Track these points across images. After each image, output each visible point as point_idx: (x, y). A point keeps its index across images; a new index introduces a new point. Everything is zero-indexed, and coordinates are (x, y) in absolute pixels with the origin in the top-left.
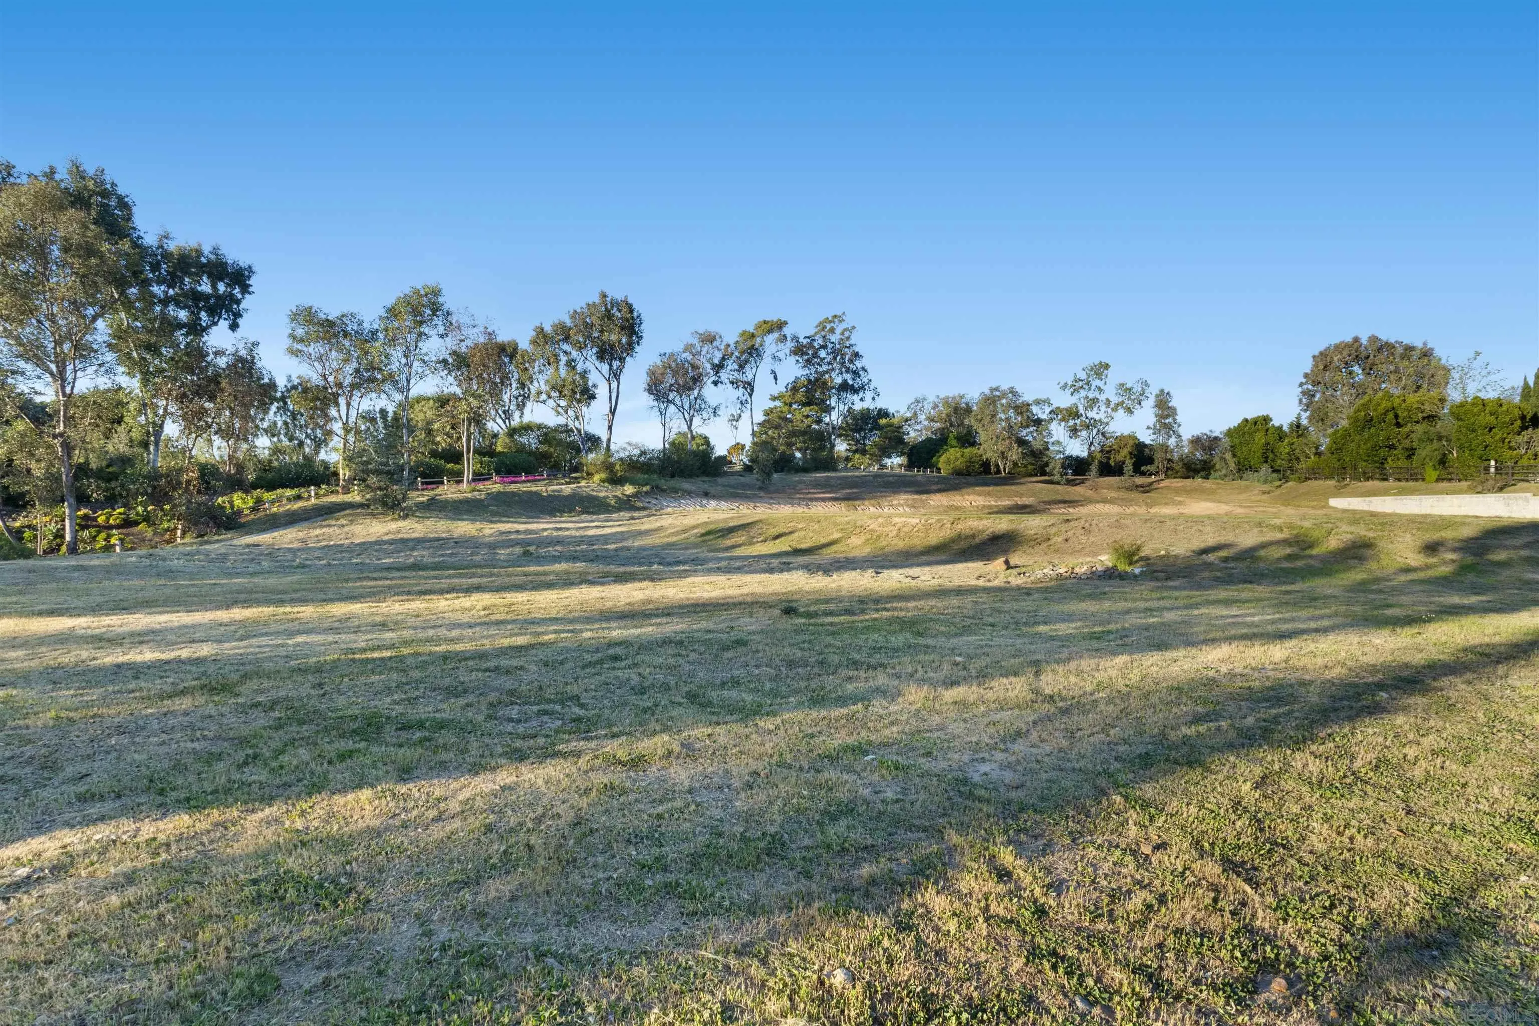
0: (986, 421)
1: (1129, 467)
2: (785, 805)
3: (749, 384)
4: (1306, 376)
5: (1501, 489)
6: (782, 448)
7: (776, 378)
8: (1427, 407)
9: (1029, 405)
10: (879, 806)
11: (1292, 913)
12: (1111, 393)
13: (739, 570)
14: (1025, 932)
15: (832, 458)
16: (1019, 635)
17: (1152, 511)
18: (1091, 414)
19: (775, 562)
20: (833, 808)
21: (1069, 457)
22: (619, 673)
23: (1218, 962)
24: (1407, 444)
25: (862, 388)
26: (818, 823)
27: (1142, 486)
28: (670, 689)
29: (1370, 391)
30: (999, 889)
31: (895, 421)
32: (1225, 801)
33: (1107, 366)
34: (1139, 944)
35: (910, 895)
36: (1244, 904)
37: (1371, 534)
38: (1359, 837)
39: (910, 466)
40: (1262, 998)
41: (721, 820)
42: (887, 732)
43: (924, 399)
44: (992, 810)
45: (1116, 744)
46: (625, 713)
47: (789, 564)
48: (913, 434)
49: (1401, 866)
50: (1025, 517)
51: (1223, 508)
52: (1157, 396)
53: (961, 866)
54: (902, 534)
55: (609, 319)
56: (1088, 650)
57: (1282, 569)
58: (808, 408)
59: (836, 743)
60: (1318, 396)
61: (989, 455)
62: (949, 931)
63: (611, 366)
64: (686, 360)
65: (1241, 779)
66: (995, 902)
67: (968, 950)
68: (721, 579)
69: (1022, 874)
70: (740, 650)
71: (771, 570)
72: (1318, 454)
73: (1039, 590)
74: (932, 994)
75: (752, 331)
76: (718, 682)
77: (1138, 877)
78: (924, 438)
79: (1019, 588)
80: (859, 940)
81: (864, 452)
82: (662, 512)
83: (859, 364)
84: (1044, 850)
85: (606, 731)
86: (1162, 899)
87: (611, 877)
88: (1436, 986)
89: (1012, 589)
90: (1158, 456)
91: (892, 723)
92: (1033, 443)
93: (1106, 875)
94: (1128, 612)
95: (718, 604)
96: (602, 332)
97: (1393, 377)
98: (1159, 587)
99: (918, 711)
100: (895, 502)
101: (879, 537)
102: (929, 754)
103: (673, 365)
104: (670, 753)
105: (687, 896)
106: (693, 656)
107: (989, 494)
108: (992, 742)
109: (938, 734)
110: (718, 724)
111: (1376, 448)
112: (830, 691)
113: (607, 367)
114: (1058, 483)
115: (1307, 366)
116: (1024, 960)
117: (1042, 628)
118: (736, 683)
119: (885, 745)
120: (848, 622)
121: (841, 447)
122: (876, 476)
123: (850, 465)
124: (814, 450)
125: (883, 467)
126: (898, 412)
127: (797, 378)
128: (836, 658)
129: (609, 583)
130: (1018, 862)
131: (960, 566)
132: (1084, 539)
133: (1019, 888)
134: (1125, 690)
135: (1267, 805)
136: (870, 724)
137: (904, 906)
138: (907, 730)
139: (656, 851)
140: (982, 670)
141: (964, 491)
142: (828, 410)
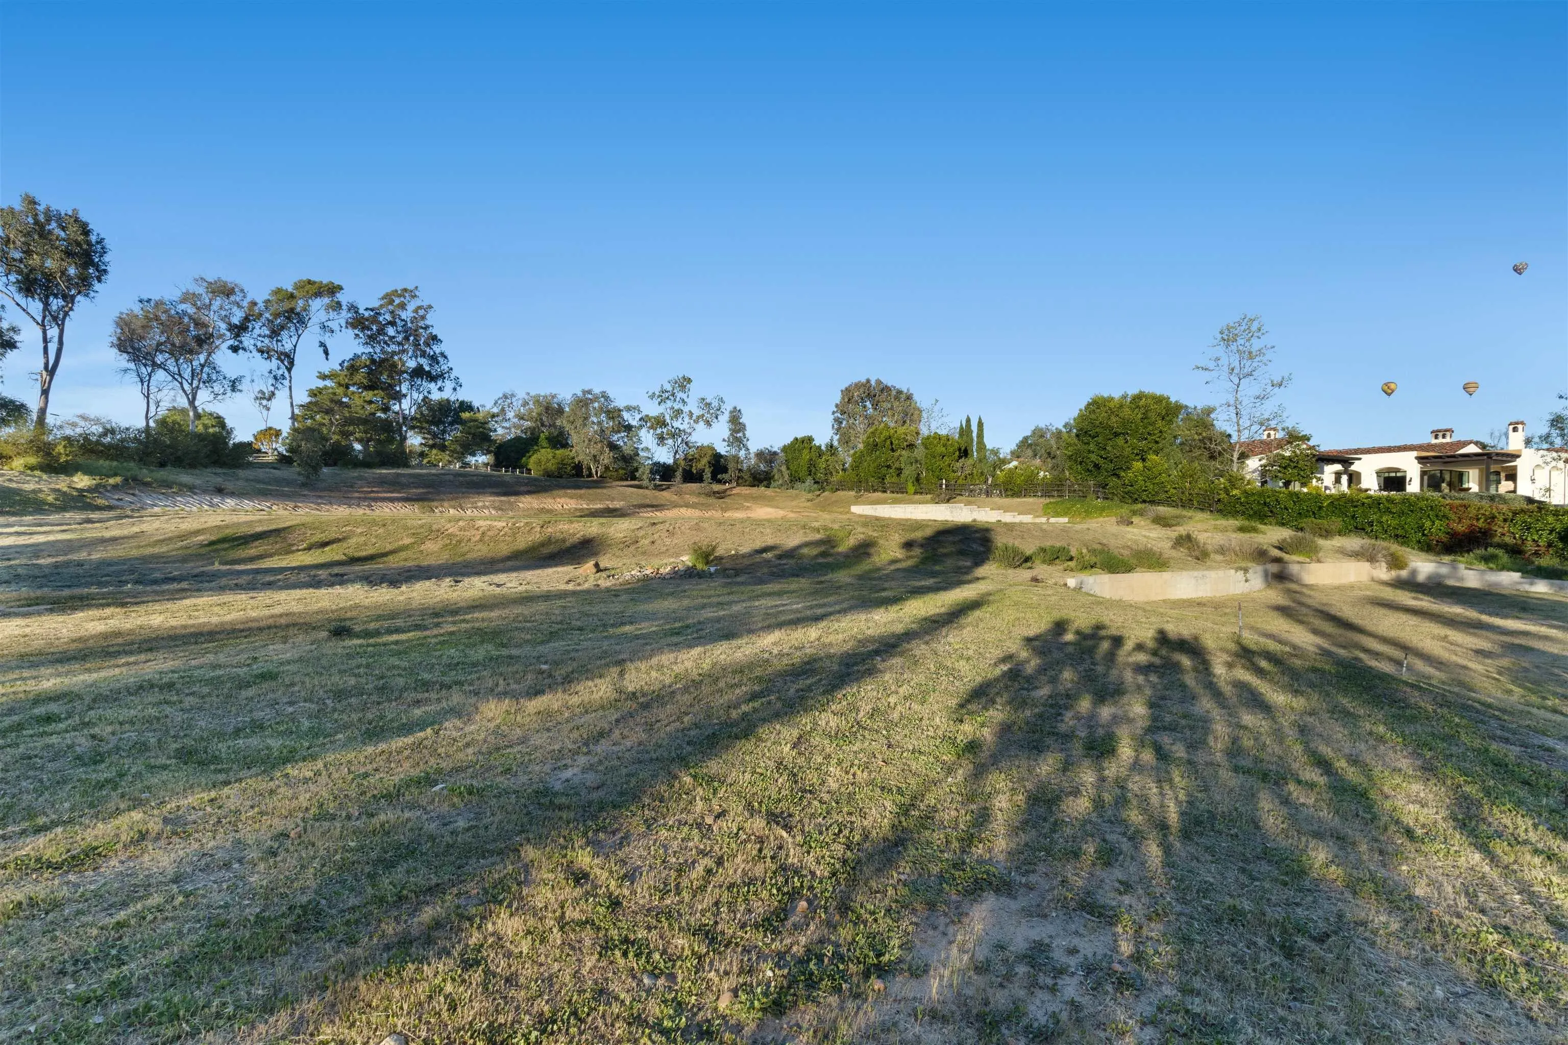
0: (579, 423)
1: (707, 475)
2: (323, 866)
3: (287, 355)
4: (837, 406)
5: (948, 501)
6: (335, 437)
7: (326, 353)
8: (909, 438)
9: (620, 410)
10: (448, 839)
11: (813, 845)
12: (693, 406)
13: (269, 585)
14: (599, 929)
15: (404, 452)
16: (606, 637)
17: (726, 515)
18: (676, 424)
19: (323, 574)
20: (390, 854)
21: (657, 464)
22: (54, 739)
23: (760, 903)
24: (897, 465)
25: (441, 376)
26: (369, 875)
27: (718, 492)
28: (147, 749)
29: (876, 423)
30: (575, 894)
31: (480, 416)
32: (772, 764)
33: (689, 381)
34: (700, 907)
35: (479, 927)
36: (780, 848)
37: (875, 534)
38: (859, 773)
39: (497, 465)
40: (789, 924)
41: (226, 906)
42: (461, 756)
43: (513, 395)
44: (572, 815)
45: (689, 729)
46: (62, 794)
47: (342, 575)
48: (500, 431)
49: (883, 789)
50: (615, 520)
51: (780, 513)
52: (731, 412)
53: (538, 880)
54: (487, 538)
55: (41, 236)
56: (668, 645)
57: (819, 564)
58: (371, 393)
59: (396, 779)
60: (844, 422)
61: (581, 458)
62: (521, 952)
63: (46, 305)
64: (185, 313)
65: (783, 742)
66: (571, 908)
67: (541, 965)
68: (241, 598)
69: (598, 871)
70: (265, 686)
71: (316, 584)
72: (844, 470)
73: (627, 591)
74: (500, 1025)
75: (290, 289)
76: (230, 729)
77: (702, 847)
78: (512, 436)
79: (608, 590)
80: (416, 995)
81: (443, 448)
82: (143, 513)
83: (437, 349)
84: (621, 843)
85: (25, 825)
86: (720, 862)
87: (25, 1032)
88: (899, 873)
89: (601, 591)
90: (731, 466)
91: (468, 745)
92: (625, 448)
93: (675, 852)
94: (704, 606)
95: (234, 631)
96: (28, 253)
97: (890, 413)
98: (730, 583)
99: (498, 727)
100: (480, 504)
101: (460, 542)
102: (508, 771)
103: (164, 317)
104: (143, 836)
105: (164, 1019)
106: (189, 701)
107: (581, 497)
108: (575, 746)
109: (519, 748)
110: (227, 783)
111: (879, 467)
112: (392, 720)
113: (40, 306)
114: (647, 488)
115: (837, 398)
116: (597, 956)
117: (627, 628)
118: (258, 727)
119: (458, 770)
120: (418, 639)
121: (414, 441)
122: (457, 475)
123: (425, 461)
124: (379, 441)
125: (466, 465)
126: (483, 406)
127: (356, 357)
128: (401, 681)
129: (39, 614)
130: (596, 861)
131: (550, 571)
132: (668, 541)
133: (595, 887)
134: (697, 678)
135: (801, 761)
136: (439, 751)
137: (473, 941)
138: (484, 750)
139: (112, 974)
140: (568, 676)
141: (555, 492)
142: (399, 397)
